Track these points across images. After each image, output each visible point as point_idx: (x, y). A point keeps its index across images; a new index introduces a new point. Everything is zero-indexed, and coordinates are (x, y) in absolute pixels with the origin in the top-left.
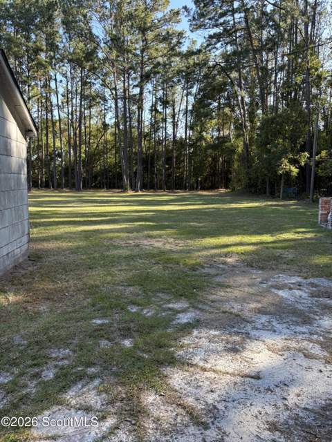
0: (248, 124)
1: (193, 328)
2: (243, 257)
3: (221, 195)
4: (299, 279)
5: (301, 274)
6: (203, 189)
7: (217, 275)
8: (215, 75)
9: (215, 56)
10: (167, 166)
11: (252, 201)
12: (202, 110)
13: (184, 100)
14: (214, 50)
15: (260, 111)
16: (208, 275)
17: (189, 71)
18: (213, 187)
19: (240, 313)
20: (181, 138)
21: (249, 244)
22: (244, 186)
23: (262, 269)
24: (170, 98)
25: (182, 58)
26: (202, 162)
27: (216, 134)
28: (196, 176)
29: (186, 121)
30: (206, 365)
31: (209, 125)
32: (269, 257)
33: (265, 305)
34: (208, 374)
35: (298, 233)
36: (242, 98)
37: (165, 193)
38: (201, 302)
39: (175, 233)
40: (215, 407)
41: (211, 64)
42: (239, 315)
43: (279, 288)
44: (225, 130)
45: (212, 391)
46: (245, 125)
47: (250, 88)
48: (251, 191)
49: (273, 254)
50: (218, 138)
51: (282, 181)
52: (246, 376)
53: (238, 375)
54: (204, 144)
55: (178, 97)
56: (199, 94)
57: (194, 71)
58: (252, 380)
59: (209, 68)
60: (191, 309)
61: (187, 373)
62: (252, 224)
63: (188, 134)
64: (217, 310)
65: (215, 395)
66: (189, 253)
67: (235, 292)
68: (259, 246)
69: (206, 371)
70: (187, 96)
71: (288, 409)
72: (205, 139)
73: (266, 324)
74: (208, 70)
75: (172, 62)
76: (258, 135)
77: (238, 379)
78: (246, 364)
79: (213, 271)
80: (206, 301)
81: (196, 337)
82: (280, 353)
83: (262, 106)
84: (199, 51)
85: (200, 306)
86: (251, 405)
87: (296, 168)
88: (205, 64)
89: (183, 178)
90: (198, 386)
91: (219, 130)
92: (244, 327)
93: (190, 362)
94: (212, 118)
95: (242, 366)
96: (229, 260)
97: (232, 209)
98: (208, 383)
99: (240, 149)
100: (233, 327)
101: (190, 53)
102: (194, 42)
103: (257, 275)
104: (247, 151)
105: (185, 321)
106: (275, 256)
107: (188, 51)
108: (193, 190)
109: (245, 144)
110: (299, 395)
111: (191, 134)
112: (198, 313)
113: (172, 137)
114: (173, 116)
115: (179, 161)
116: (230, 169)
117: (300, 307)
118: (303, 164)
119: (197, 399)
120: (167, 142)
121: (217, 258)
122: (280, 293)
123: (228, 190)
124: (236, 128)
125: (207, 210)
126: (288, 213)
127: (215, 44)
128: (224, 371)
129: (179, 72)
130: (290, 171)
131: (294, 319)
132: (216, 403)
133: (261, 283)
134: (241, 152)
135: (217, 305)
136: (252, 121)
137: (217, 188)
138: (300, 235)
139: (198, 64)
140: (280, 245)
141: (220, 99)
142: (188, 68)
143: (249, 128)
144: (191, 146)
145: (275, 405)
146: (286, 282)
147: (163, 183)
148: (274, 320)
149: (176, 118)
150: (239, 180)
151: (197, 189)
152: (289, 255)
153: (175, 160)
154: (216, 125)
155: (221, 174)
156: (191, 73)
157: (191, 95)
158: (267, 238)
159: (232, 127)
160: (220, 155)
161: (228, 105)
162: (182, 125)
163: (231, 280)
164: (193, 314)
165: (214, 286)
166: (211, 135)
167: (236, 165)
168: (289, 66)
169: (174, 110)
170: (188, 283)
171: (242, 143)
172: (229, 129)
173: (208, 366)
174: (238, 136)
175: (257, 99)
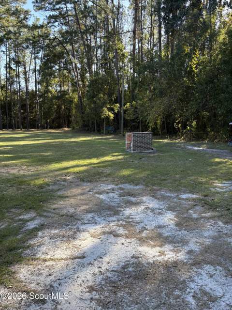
0: (80, 83)
1: (38, 231)
2: (78, 175)
3: (65, 132)
4: (113, 186)
5: (114, 183)
6: (51, 128)
7: (58, 190)
8: (56, 46)
9: (54, 31)
10: (22, 111)
11: (85, 136)
12: (46, 71)
13: (33, 61)
14: (53, 27)
15: (88, 75)
16: (52, 190)
17: (35, 40)
18: (59, 127)
19: (73, 215)
20: (33, 91)
21: (82, 166)
22: (80, 126)
23: (90, 182)
24: (21, 60)
25: (29, 29)
26: (50, 108)
27: (59, 89)
28: (46, 118)
29: (36, 78)
30: (47, 257)
31: (53, 82)
32: (95, 173)
33: (91, 206)
34: (48, 263)
35: (114, 156)
36: (76, 64)
37: (21, 131)
38: (46, 211)
39: (28, 162)
40: (52, 286)
41: (52, 37)
42: (73, 216)
43: (100, 193)
44: (65, 86)
45: (50, 275)
46: (79, 84)
47: (80, 58)
48: (85, 130)
49: (97, 171)
50: (60, 92)
51: (105, 123)
52: (75, 258)
53: (70, 258)
54: (50, 96)
55: (27, 59)
56: (44, 59)
57: (39, 41)
58: (79, 260)
59: (50, 40)
60: (37, 217)
61: (32, 267)
62: (85, 152)
63: (37, 88)
64: (57, 215)
65: (52, 278)
66: (38, 176)
67: (71, 200)
68: (89, 167)
69: (46, 261)
70: (35, 59)
71: (102, 274)
72: (51, 92)
73: (91, 219)
74: (50, 41)
75: (22, 32)
76: (88, 91)
77: (69, 262)
78: (75, 250)
79: (56, 187)
80: (50, 210)
81: (41, 237)
82: (99, 237)
83: (89, 71)
84: (42, 27)
85: (45, 214)
86: (77, 277)
87: (112, 114)
88: (47, 36)
89: (35, 120)
90: (39, 274)
91: (60, 86)
92: (76, 224)
93: (34, 257)
94: (55, 77)
95: (73, 251)
96: (68, 178)
97: (72, 142)
98: (48, 269)
99: (76, 100)
100: (68, 225)
101: (35, 27)
102: (38, 19)
103: (87, 186)
104: (81, 102)
105: (33, 227)
106: (99, 173)
107: (33, 25)
108: (44, 129)
109: (79, 97)
110: (109, 263)
111: (40, 87)
112: (43, 219)
113: (25, 89)
114: (25, 73)
115: (32, 107)
116: (70, 114)
117: (113, 204)
118: (116, 111)
119: (38, 284)
120: (21, 93)
121: (59, 177)
122: (101, 197)
123: (70, 129)
124: (72, 85)
125: (54, 144)
126: (109, 144)
127: (54, 23)
128: (59, 258)
129: (27, 40)
130: (109, 116)
131: (109, 213)
132: (53, 283)
133: (89, 191)
134: (76, 102)
135: (57, 211)
136: (83, 81)
137: (62, 127)
138: (115, 157)
139: (41, 36)
140: (102, 165)
141: (60, 63)
142: (34, 38)
143: (81, 86)
144: (40, 96)
145: (94, 273)
146: (105, 189)
147: (20, 124)
148: (96, 216)
149: (27, 75)
150: (77, 122)
151: (47, 128)
152: (108, 171)
153: (28, 106)
154: (58, 82)
155: (64, 117)
156: (36, 42)
157: (38, 59)
158: (95, 161)
159: (70, 85)
160: (62, 104)
161: (66, 69)
162: (32, 81)
163: (69, 192)
164: (39, 221)
165: (56, 198)
166: (54, 89)
167: (74, 111)
168: (104, 45)
169: (25, 68)
170: (36, 198)
171: (77, 96)
172: (68, 86)
173: (48, 257)
174: (74, 91)
175: (86, 66)
